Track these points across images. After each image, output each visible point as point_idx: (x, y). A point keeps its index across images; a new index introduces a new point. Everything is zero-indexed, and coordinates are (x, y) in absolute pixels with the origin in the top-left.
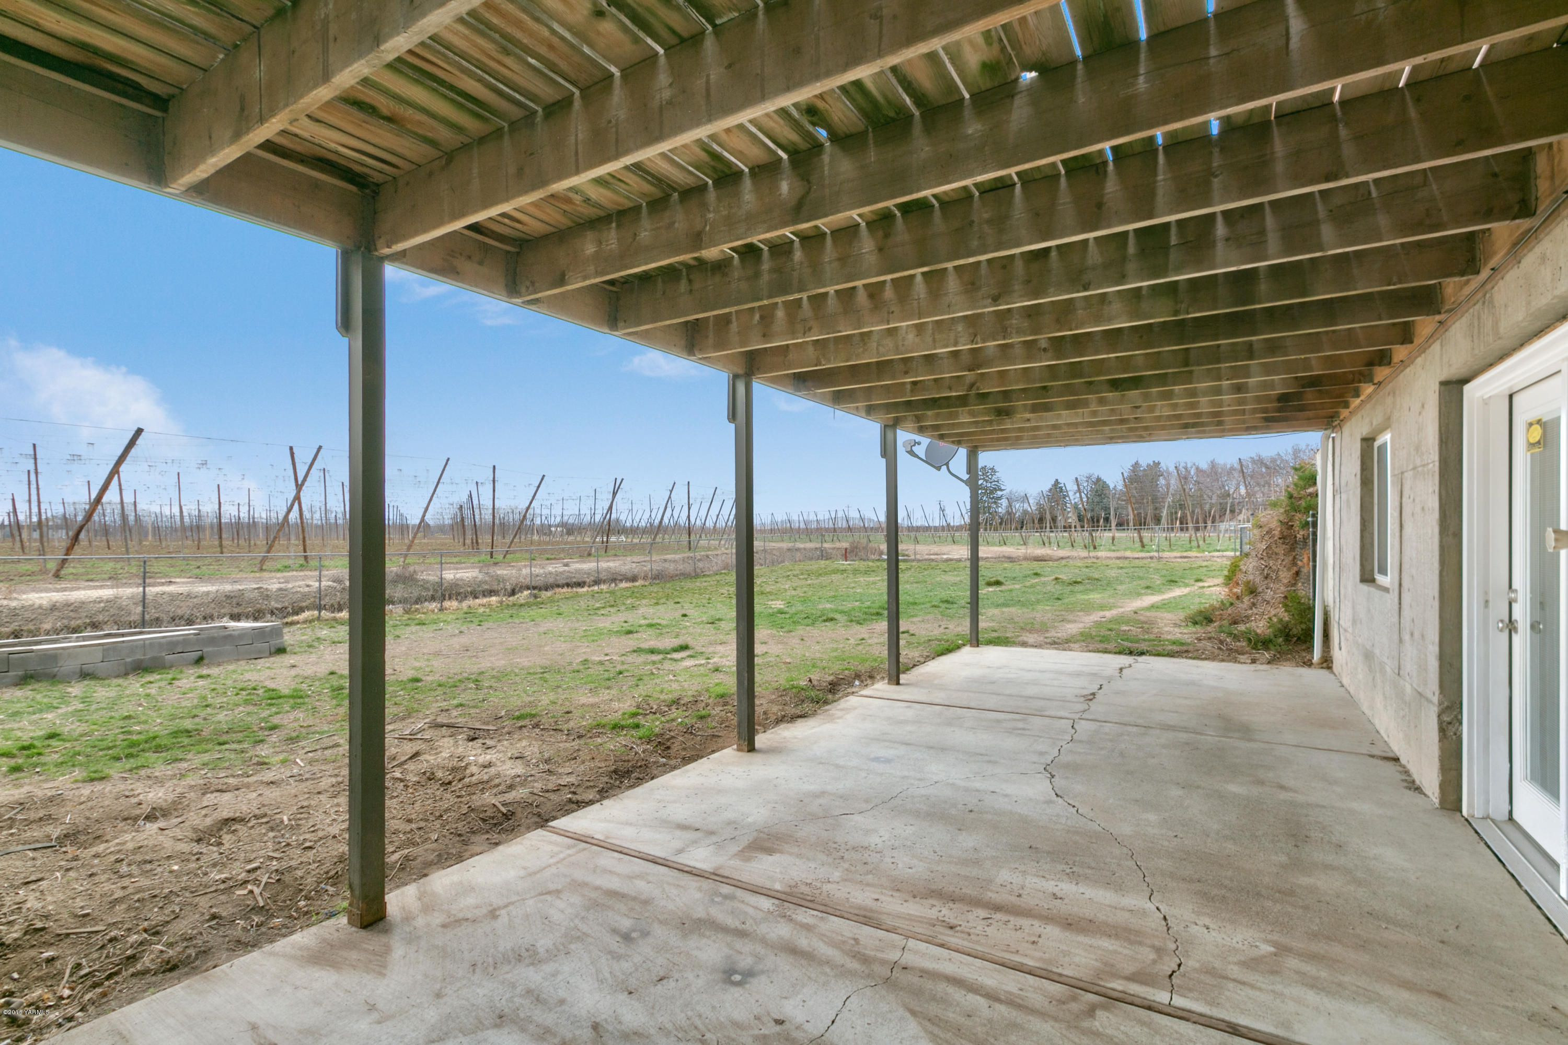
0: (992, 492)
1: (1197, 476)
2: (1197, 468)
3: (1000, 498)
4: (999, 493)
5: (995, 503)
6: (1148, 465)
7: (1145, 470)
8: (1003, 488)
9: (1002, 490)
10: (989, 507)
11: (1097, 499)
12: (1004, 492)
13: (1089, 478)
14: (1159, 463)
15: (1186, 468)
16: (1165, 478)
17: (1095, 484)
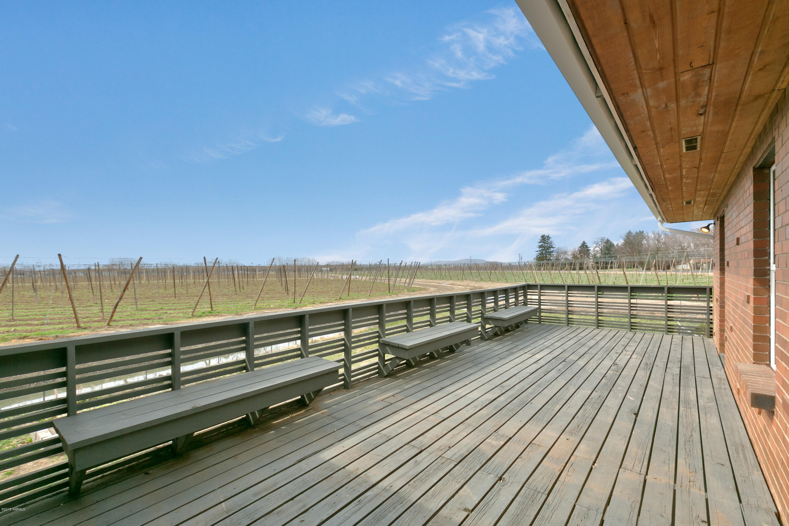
0: (548, 249)
1: (665, 239)
2: (665, 234)
3: (552, 252)
4: (552, 249)
5: (550, 255)
6: (637, 233)
7: (635, 236)
8: (554, 246)
9: (553, 248)
10: (546, 256)
11: (607, 252)
12: (554, 249)
13: (602, 240)
14: (643, 232)
15: (658, 234)
16: (646, 240)
17: (606, 243)
